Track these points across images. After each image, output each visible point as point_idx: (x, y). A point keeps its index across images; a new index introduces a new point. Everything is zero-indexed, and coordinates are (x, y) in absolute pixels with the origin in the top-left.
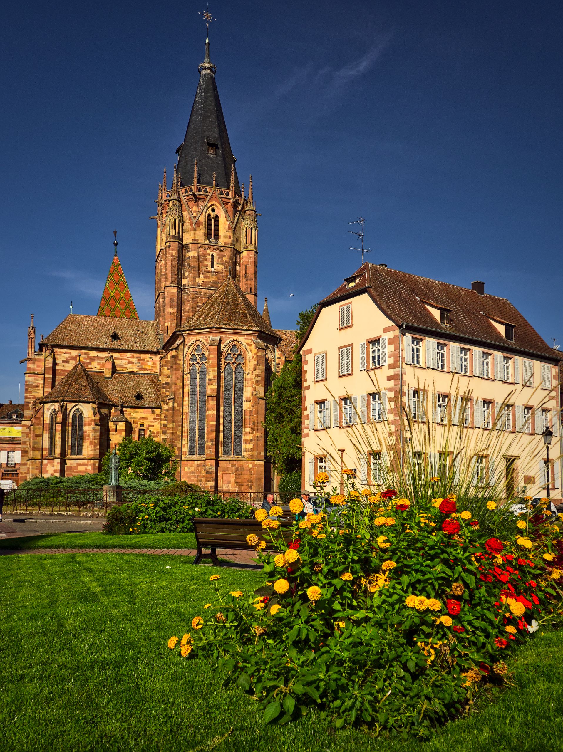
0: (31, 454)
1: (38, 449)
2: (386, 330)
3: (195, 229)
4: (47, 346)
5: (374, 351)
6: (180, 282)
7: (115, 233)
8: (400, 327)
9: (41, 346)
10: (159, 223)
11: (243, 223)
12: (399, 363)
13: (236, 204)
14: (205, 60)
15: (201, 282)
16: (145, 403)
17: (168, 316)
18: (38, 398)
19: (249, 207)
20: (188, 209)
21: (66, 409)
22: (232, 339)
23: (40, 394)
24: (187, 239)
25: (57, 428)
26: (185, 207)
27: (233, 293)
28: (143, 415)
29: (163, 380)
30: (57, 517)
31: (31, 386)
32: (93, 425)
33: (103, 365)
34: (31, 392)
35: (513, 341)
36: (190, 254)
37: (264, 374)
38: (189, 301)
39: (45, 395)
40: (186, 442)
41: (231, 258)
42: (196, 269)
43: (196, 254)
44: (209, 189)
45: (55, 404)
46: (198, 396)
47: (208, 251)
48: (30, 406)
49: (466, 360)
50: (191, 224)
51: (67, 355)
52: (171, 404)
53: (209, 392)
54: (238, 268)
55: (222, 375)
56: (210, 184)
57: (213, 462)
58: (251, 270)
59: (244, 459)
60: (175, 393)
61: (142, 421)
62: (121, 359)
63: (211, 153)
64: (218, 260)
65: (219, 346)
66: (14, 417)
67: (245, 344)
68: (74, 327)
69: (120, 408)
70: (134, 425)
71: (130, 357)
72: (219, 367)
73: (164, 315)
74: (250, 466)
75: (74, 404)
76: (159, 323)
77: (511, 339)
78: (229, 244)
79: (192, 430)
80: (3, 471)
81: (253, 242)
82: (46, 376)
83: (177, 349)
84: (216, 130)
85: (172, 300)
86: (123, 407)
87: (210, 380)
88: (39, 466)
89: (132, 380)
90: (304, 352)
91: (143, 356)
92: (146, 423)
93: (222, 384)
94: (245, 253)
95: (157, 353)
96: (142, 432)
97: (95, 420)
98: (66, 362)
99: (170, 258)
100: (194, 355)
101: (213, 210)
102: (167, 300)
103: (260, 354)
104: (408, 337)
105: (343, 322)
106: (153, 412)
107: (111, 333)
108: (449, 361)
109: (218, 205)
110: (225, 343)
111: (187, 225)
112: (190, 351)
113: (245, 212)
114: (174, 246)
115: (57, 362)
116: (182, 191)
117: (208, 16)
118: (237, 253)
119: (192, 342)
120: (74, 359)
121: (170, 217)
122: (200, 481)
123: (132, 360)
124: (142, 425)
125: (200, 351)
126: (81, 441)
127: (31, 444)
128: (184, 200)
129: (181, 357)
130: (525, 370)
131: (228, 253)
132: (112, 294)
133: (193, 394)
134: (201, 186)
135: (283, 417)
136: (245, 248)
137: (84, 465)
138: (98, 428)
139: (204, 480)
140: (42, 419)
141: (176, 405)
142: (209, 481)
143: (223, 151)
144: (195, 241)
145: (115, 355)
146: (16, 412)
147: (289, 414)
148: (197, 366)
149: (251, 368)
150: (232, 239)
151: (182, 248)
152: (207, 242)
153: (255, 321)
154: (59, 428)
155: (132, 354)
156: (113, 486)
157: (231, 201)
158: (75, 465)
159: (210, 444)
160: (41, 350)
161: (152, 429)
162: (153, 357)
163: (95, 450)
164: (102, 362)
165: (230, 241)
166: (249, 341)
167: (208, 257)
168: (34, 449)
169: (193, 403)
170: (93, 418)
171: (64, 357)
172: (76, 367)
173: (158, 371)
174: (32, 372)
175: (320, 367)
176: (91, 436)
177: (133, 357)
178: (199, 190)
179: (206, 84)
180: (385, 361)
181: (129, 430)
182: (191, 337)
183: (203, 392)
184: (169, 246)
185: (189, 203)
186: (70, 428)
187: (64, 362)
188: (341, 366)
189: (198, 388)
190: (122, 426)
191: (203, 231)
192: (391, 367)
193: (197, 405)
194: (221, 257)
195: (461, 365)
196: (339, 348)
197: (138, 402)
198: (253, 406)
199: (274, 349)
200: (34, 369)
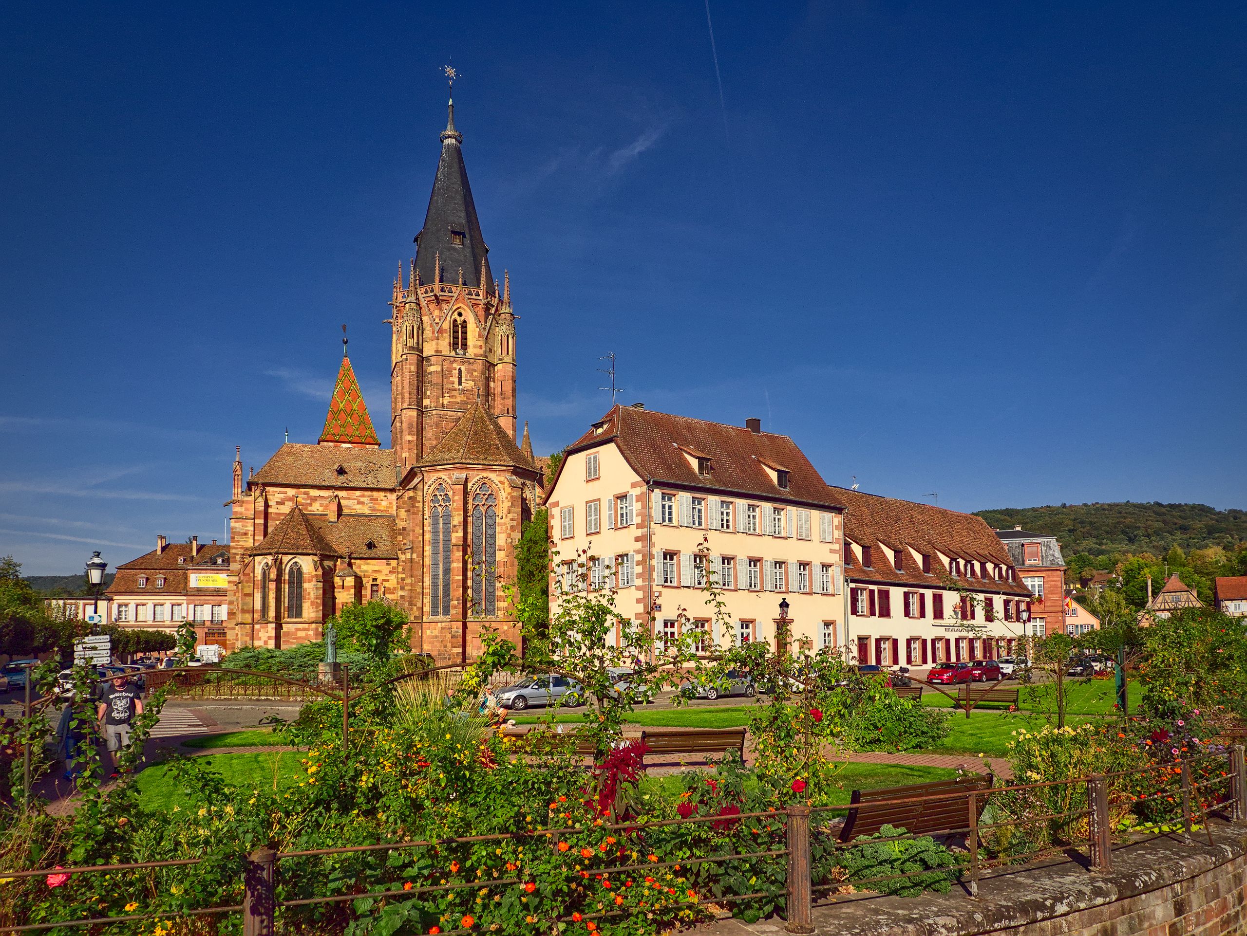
0: (240, 617)
1: (247, 611)
2: (634, 485)
3: (438, 339)
4: (257, 484)
5: (622, 508)
6: (420, 403)
7: (344, 328)
8: (648, 483)
9: (250, 485)
10: (394, 329)
11: (497, 329)
12: (647, 523)
13: (488, 307)
14: (449, 127)
15: (446, 402)
16: (378, 552)
17: (406, 446)
18: (247, 549)
19: (505, 309)
20: (428, 313)
21: (281, 563)
22: (481, 476)
23: (250, 543)
24: (429, 350)
25: (270, 586)
26: (425, 310)
27: (482, 420)
28: (376, 568)
29: (401, 524)
30: (264, 703)
31: (239, 533)
32: (314, 583)
33: (327, 506)
34: (238, 541)
35: (788, 489)
36: (432, 369)
37: (520, 517)
38: (431, 426)
39: (257, 544)
40: (427, 600)
41: (483, 373)
42: (440, 387)
43: (439, 369)
44: (454, 289)
45: (268, 557)
46: (441, 545)
47: (455, 365)
48: (238, 557)
49: (728, 514)
50: (433, 333)
51: (282, 496)
52: (408, 556)
53: (454, 541)
54: (492, 384)
55: (470, 519)
56: (455, 282)
57: (460, 624)
58: (508, 387)
59: (498, 620)
60: (412, 542)
61: (375, 575)
62: (349, 499)
63: (457, 243)
64: (466, 376)
65: (465, 485)
66: (220, 561)
67: (497, 482)
68: (290, 459)
69: (347, 560)
70: (364, 580)
71: (360, 496)
72: (465, 511)
73: (401, 444)
74: (506, 628)
75: (291, 557)
76: (396, 453)
77: (785, 487)
78: (480, 355)
79: (435, 585)
80: (206, 630)
81: (510, 353)
82: (257, 521)
83: (415, 488)
84: (463, 214)
85: (410, 425)
86: (350, 558)
87: (455, 526)
88: (250, 631)
89: (363, 525)
90: (550, 504)
91: (375, 494)
92: (380, 578)
93: (470, 530)
94: (500, 366)
95: (392, 490)
96: (375, 588)
97: (316, 576)
98: (281, 503)
99: (407, 374)
100: (436, 495)
101: (460, 314)
102: (405, 425)
103: (515, 494)
104: (658, 492)
105: (590, 473)
106: (388, 564)
107: (336, 467)
108: (707, 517)
109: (465, 307)
110: (473, 482)
111: (428, 333)
112: (430, 491)
113: (499, 315)
114: (413, 358)
115: (270, 503)
116: (421, 291)
117: (451, 72)
118: (490, 366)
119: (433, 480)
120: (290, 499)
121: (406, 323)
122: (445, 647)
123: (362, 499)
124: (375, 580)
125: (443, 490)
126: (301, 601)
127: (240, 606)
128: (423, 303)
129: (420, 498)
130: (801, 522)
131: (479, 366)
132: (341, 406)
133: (435, 543)
134: (445, 285)
135: (534, 576)
136: (500, 360)
137: (304, 629)
138: (320, 585)
139: (449, 645)
140: (252, 575)
141: (415, 556)
142: (455, 647)
143: (471, 240)
144: (438, 353)
145: (341, 494)
146: (222, 555)
147: (540, 572)
148: (440, 509)
149: (505, 511)
150: (484, 349)
151: (422, 361)
152: (453, 353)
153: (509, 454)
154: (272, 586)
155: (363, 492)
156: (329, 664)
157: (481, 303)
158: (293, 630)
159: (456, 603)
160: (250, 490)
161: (386, 584)
162: (388, 494)
163: (317, 612)
164: (325, 502)
165: (481, 352)
166: (502, 479)
167: (454, 371)
168: (244, 611)
169: (435, 553)
170: (314, 573)
171: (278, 497)
172: (293, 510)
173: (395, 512)
174: (239, 516)
175: (567, 523)
176: (312, 595)
177: (363, 496)
178: (442, 290)
179: (449, 157)
180: (632, 521)
181: (359, 585)
182: (431, 474)
183: (448, 540)
184: (406, 360)
185: (430, 306)
186: (287, 586)
187: (278, 503)
188: (588, 523)
189: (441, 536)
190: (350, 581)
191: (447, 340)
192: (639, 526)
193: (441, 556)
194: (470, 372)
195: (722, 520)
196: (587, 502)
197: (369, 552)
198: (507, 556)
199: (534, 486)
200: (241, 513)
